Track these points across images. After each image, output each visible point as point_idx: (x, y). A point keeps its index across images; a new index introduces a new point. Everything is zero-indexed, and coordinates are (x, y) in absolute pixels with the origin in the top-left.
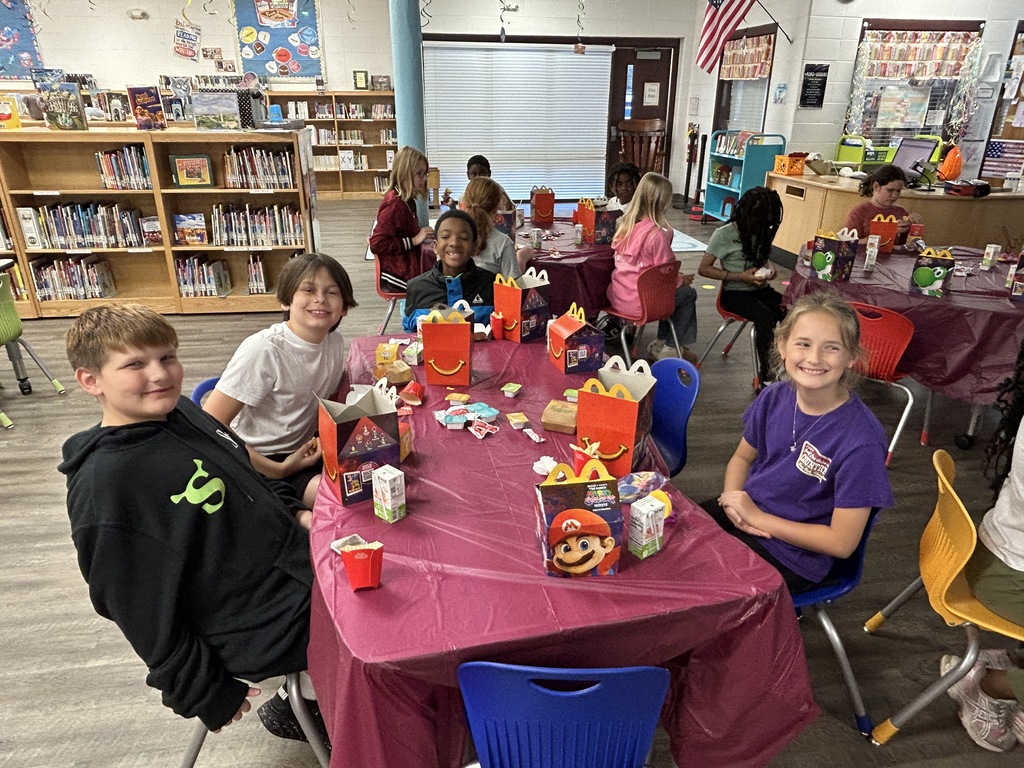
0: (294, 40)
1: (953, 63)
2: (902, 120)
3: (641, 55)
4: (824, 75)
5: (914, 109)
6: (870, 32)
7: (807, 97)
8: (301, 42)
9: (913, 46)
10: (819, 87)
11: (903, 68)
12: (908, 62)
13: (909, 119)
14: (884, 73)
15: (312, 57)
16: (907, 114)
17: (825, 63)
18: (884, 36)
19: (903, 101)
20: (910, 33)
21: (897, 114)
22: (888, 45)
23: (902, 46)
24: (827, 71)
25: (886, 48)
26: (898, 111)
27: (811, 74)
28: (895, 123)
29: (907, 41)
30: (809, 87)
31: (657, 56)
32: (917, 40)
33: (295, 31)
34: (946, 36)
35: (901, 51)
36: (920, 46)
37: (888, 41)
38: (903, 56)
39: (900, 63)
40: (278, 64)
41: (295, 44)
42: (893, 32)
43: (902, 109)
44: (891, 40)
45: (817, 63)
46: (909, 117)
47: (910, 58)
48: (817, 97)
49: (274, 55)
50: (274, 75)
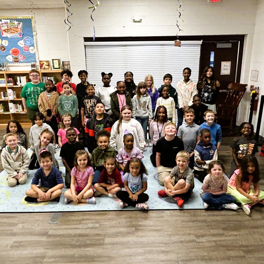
0: (21, 44)
3: (219, 46)
8: (25, 45)
15: (31, 52)
31: (229, 46)
33: (22, 39)
40: (13, 57)
41: (22, 46)
49: (11, 52)
50: (11, 62)
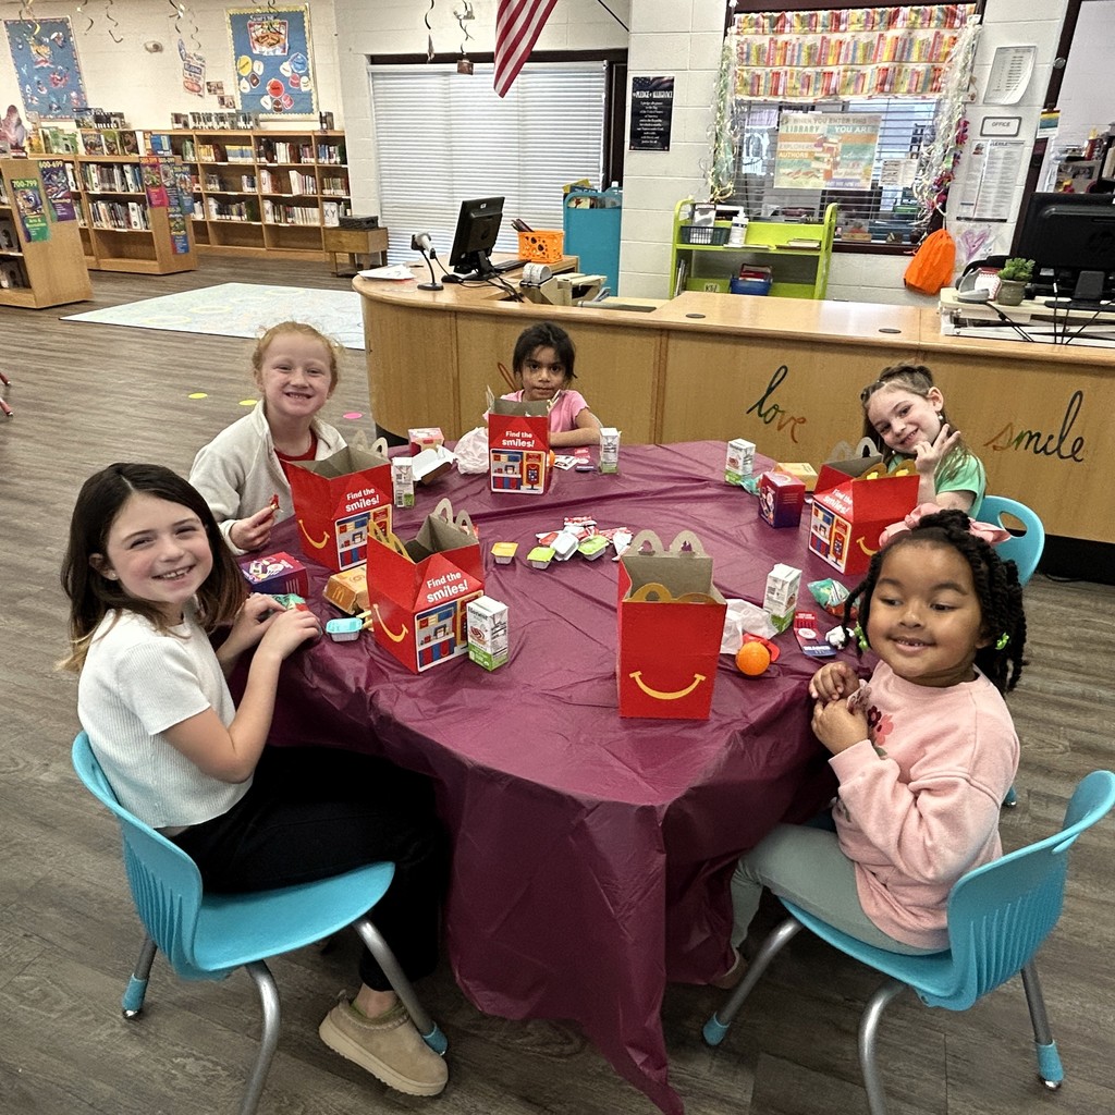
1: (922, 68)
2: (828, 176)
4: (667, 95)
5: (851, 155)
6: (743, 16)
7: (642, 133)
9: (834, 37)
10: (660, 116)
11: (817, 80)
12: (826, 69)
13: (839, 174)
14: (776, 89)
16: (836, 165)
17: (667, 75)
18: (774, 23)
19: (825, 140)
20: (822, 14)
21: (815, 165)
22: (782, 38)
23: (811, 39)
24: (671, 88)
25: (779, 44)
26: (817, 159)
27: (645, 95)
28: (813, 180)
29: (819, 29)
30: (643, 116)
32: (842, 27)
34: (901, 17)
35: (810, 48)
36: (847, 37)
37: (782, 32)
38: (816, 56)
39: (810, 71)
42: (789, 15)
43: (827, 156)
44: (787, 29)
45: (651, 75)
46: (840, 170)
47: (830, 60)
48: (658, 133)
